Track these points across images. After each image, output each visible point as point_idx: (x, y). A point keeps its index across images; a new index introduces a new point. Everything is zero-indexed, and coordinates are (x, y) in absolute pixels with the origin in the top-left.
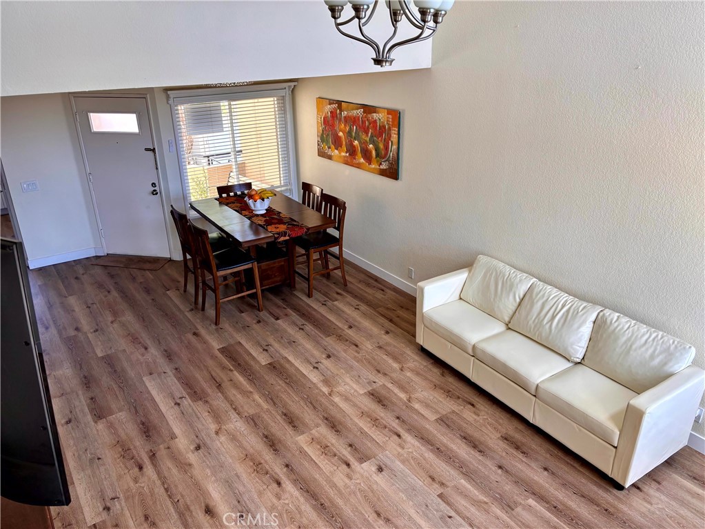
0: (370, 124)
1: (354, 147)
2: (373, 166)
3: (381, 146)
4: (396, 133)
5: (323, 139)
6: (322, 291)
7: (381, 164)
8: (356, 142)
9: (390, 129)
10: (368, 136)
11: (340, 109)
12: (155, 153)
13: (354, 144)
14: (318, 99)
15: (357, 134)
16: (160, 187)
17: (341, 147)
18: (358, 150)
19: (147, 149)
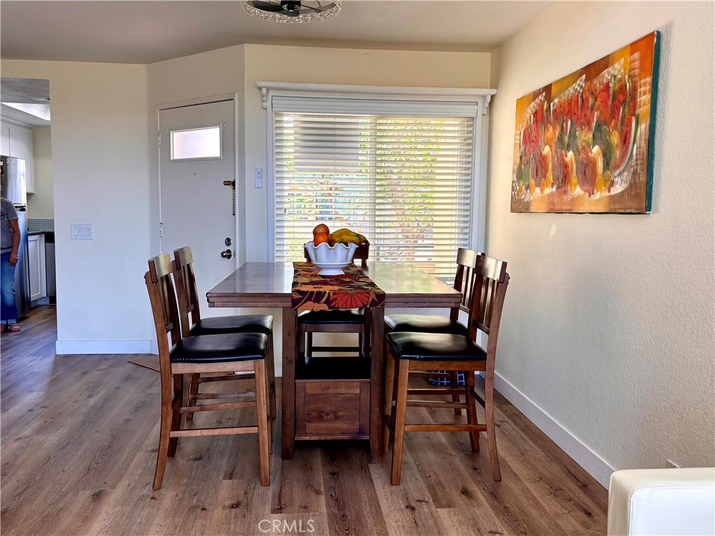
0: (596, 99)
1: (566, 166)
2: (597, 195)
3: (615, 139)
4: (648, 88)
5: (520, 174)
6: (433, 479)
7: (612, 184)
8: (570, 154)
9: (634, 89)
10: (590, 129)
11: (549, 98)
12: (234, 188)
13: (567, 159)
14: (518, 100)
15: (573, 136)
16: (235, 246)
17: (545, 178)
18: (572, 169)
19: (226, 183)
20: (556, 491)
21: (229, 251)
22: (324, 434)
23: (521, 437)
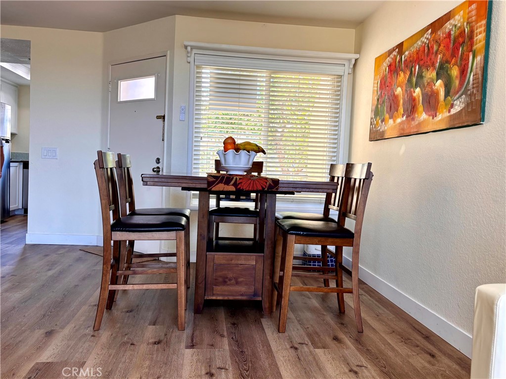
0: (439, 46)
1: (414, 100)
2: (440, 117)
3: (455, 72)
4: (483, 29)
5: (377, 112)
6: (310, 329)
7: (452, 106)
8: (418, 90)
9: (472, 31)
10: (435, 68)
11: (401, 53)
12: (164, 121)
13: (415, 95)
14: (376, 58)
15: (420, 76)
16: (163, 164)
17: (397, 112)
18: (419, 101)
19: (158, 117)
20: (406, 340)
21: (158, 168)
22: (227, 295)
23: (376, 305)
